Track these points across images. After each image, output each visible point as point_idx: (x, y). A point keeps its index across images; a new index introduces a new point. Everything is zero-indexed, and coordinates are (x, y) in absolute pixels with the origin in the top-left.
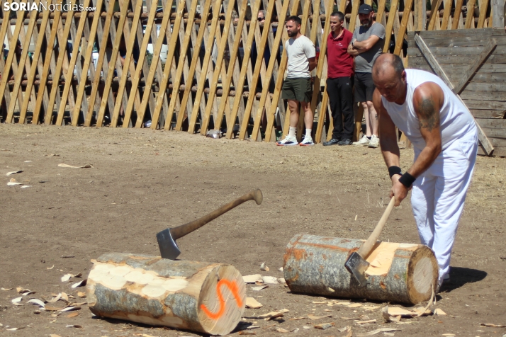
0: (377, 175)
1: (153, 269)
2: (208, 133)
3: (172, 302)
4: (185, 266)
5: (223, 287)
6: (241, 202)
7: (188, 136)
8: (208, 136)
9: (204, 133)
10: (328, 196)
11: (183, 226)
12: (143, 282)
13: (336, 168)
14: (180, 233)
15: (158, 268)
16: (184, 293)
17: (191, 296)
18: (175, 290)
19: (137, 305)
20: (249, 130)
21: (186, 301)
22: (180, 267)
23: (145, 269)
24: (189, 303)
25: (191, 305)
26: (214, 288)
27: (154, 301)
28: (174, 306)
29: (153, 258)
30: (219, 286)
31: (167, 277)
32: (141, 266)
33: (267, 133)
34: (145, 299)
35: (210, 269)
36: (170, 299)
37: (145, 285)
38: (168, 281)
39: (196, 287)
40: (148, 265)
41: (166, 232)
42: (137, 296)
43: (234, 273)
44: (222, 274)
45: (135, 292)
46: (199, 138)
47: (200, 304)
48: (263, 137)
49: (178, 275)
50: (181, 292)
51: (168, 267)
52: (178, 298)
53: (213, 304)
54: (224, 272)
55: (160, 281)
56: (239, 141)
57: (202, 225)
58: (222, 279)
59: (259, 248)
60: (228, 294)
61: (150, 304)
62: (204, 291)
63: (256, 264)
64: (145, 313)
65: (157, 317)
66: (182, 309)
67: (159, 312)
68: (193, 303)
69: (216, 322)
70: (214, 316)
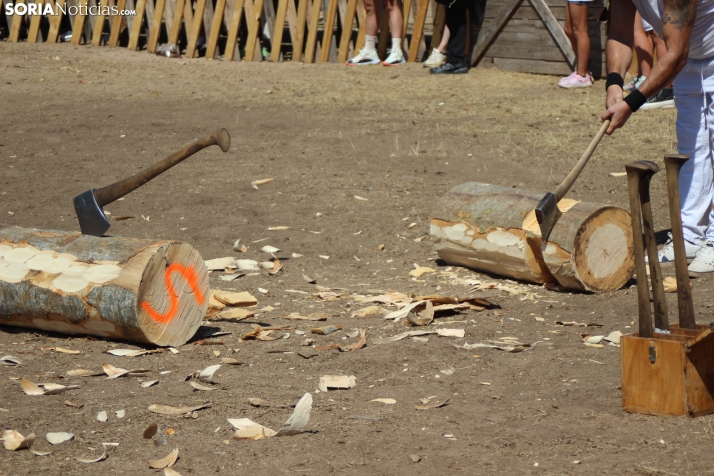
0: (411, 108)
1: (68, 250)
2: (160, 49)
3: (99, 298)
4: (117, 246)
5: (175, 275)
6: (198, 148)
7: (129, 54)
8: (159, 53)
9: (153, 49)
10: (338, 141)
11: (113, 186)
12: (55, 271)
13: (350, 99)
14: (108, 197)
15: (76, 249)
16: (116, 286)
17: (127, 290)
18: (102, 282)
19: (46, 304)
21: (119, 296)
22: (109, 247)
23: (58, 251)
24: (124, 299)
25: (127, 302)
26: (161, 276)
27: (71, 297)
28: (102, 305)
29: (69, 234)
30: (168, 274)
31: (90, 262)
32: (51, 247)
33: (249, 48)
34: (57, 295)
35: (154, 249)
36: (96, 294)
37: (58, 275)
38: (93, 268)
39: (134, 276)
40: (62, 245)
41: (87, 195)
42: (47, 292)
43: (191, 255)
44: (172, 258)
45: (43, 285)
46: (145, 56)
47: (140, 301)
48: (242, 55)
49: (108, 259)
50: (112, 284)
51: (92, 247)
52: (108, 292)
53: (159, 300)
54: (175, 252)
55: (79, 268)
56: (208, 61)
57: (141, 183)
58: (175, 262)
59: (232, 219)
60: (182, 286)
61: (66, 302)
62: (146, 282)
63: (228, 241)
64: (58, 317)
65: (76, 322)
66: (114, 308)
67: (79, 314)
68: (130, 300)
69: (165, 327)
70: (162, 319)
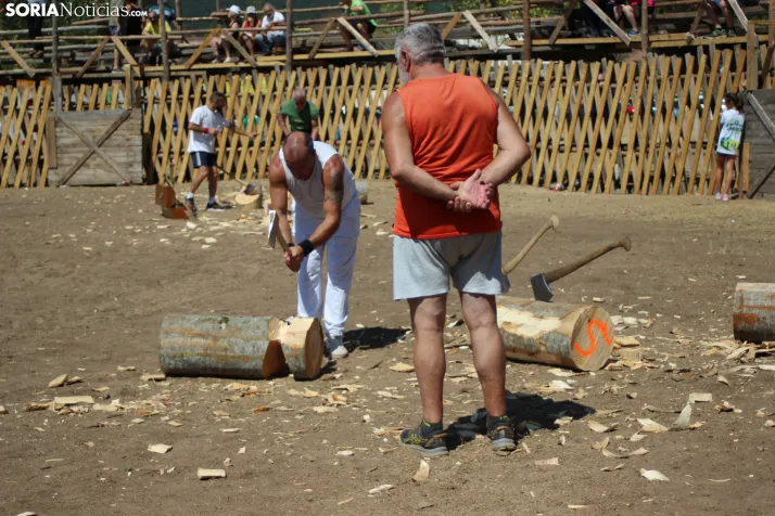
1: (528, 310)
2: (552, 186)
3: (547, 340)
4: (558, 308)
5: (594, 328)
6: (610, 249)
7: (533, 190)
8: (551, 189)
9: (548, 187)
11: (555, 271)
12: (520, 322)
14: (553, 277)
15: (532, 309)
16: (558, 333)
17: (565, 335)
18: (550, 330)
19: (514, 342)
20: (590, 184)
21: (559, 339)
22: (553, 308)
23: (521, 310)
24: (563, 341)
25: (565, 343)
26: (585, 328)
27: (529, 339)
28: (548, 344)
29: (527, 300)
30: (590, 326)
31: (542, 317)
32: (517, 308)
33: (607, 186)
34: (521, 338)
35: (582, 311)
36: (545, 338)
37: (522, 325)
38: (543, 321)
39: (569, 327)
40: (524, 307)
41: (540, 276)
42: (514, 335)
43: (604, 314)
44: (593, 315)
45: (512, 331)
46: (543, 191)
47: (573, 342)
48: (603, 189)
49: (552, 316)
50: (555, 332)
51: (543, 308)
52: (552, 337)
53: (584, 343)
54: (594, 313)
55: (534, 321)
56: (582, 193)
57: (574, 270)
58: (594, 318)
59: (615, 291)
60: (598, 334)
61: (525, 342)
62: (577, 331)
63: (615, 305)
64: (520, 350)
65: (532, 354)
66: (556, 347)
67: (534, 349)
68: (567, 342)
69: (587, 360)
70: (586, 354)
